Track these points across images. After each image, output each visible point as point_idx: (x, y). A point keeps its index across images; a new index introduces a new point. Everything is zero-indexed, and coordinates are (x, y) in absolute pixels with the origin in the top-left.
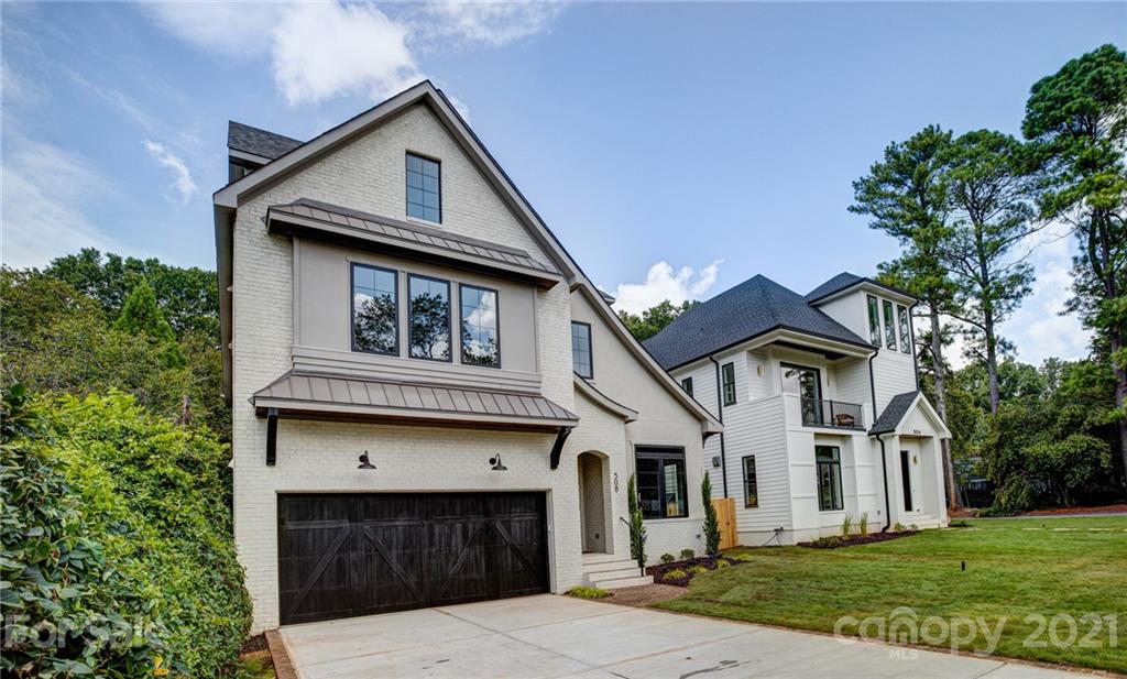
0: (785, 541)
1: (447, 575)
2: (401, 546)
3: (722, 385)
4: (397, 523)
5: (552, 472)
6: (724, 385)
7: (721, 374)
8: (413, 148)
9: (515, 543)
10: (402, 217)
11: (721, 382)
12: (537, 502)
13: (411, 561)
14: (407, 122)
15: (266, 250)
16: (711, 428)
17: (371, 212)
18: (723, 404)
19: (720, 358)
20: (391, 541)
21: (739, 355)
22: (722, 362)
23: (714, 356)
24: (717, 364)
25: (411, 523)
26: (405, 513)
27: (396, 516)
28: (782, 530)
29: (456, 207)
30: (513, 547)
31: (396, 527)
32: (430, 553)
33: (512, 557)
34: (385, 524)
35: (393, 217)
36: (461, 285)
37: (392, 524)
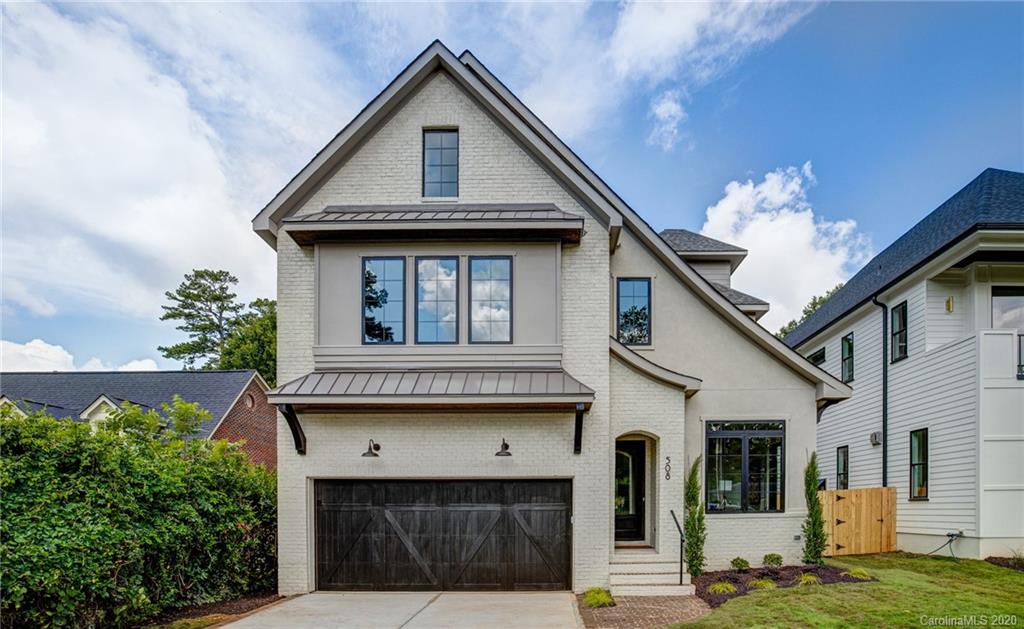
0: (964, 551)
1: (460, 562)
2: (417, 530)
3: (889, 336)
4: (414, 508)
5: (576, 457)
6: (893, 335)
7: (889, 320)
8: (429, 123)
9: (534, 534)
10: (417, 200)
11: (889, 331)
12: (560, 489)
13: (427, 545)
14: (425, 97)
15: (299, 263)
16: (827, 392)
17: (385, 203)
18: (889, 361)
19: (889, 298)
20: (409, 525)
21: (916, 288)
22: (891, 305)
23: (879, 298)
24: (885, 307)
25: (427, 509)
26: (422, 499)
27: (414, 502)
28: (960, 535)
29: (473, 175)
30: (531, 538)
31: (413, 511)
32: (444, 539)
33: (530, 547)
34: (403, 509)
35: (408, 203)
36: (471, 258)
37: (409, 509)
